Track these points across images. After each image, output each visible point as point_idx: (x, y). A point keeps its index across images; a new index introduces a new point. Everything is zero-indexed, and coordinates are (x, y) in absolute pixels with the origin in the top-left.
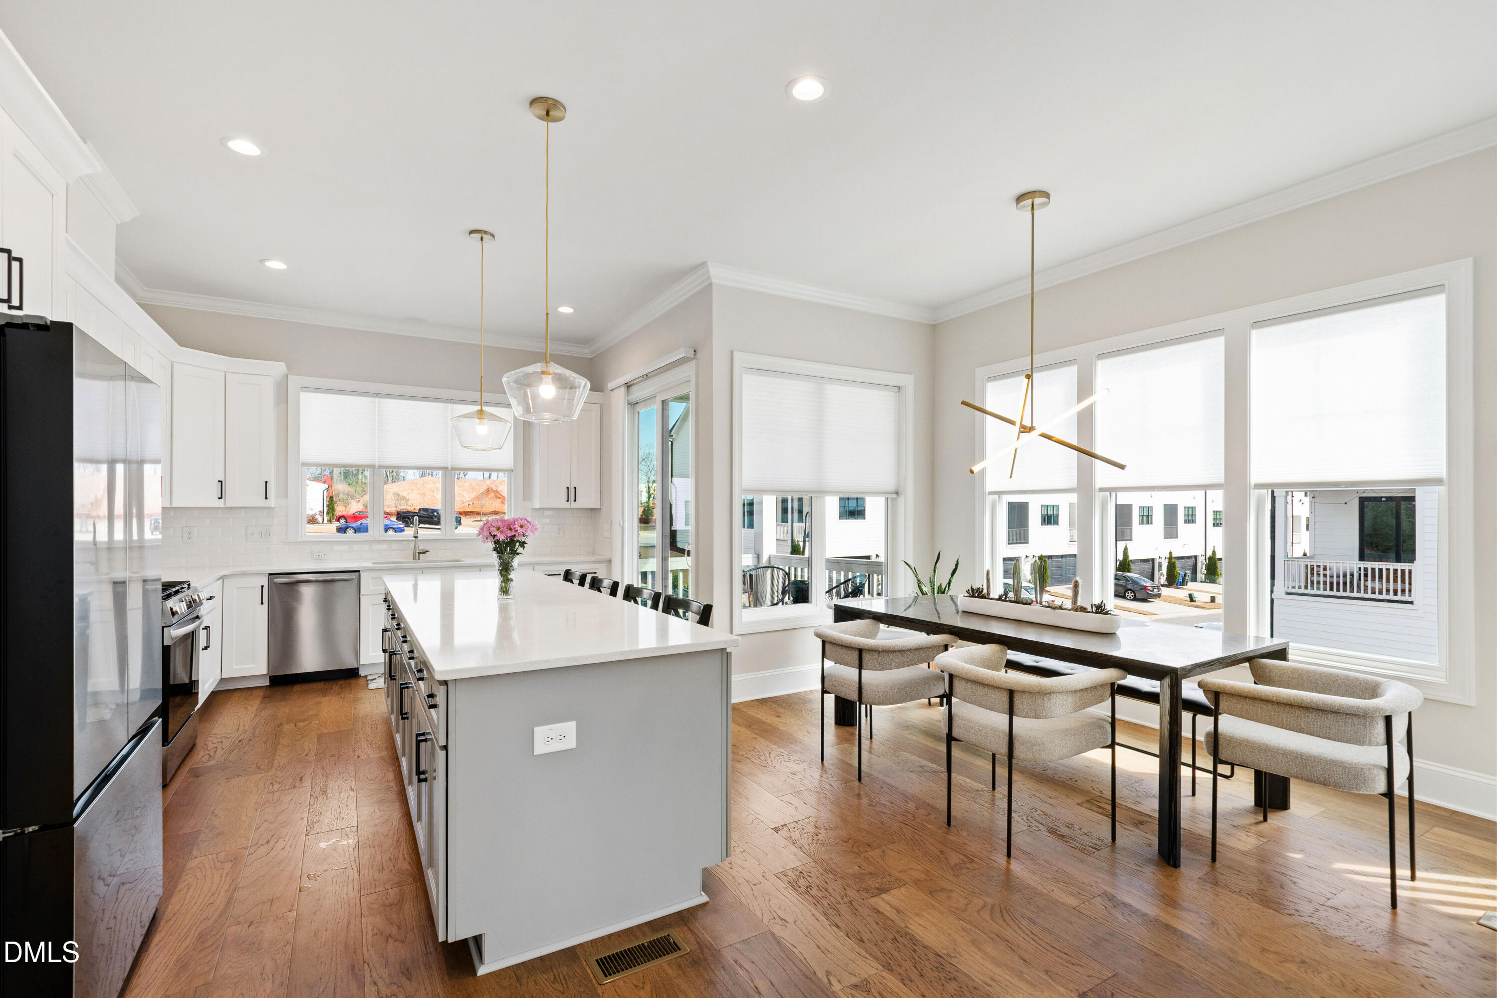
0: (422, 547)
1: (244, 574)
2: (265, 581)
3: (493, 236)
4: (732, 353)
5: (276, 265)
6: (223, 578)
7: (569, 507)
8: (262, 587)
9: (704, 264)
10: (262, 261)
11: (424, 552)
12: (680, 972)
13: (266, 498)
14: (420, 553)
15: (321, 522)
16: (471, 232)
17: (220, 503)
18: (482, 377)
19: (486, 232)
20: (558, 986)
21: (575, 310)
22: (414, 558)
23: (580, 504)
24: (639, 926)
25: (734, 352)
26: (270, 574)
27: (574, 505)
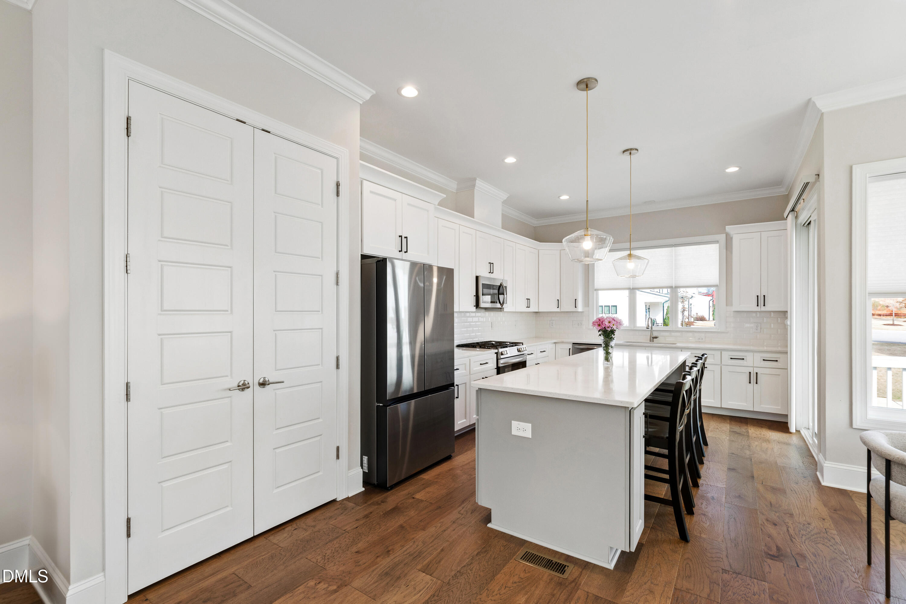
0: (655, 334)
1: (563, 342)
2: (570, 346)
3: (637, 150)
4: (851, 168)
5: (565, 197)
6: (555, 343)
7: (760, 310)
8: (570, 349)
9: (810, 100)
10: (559, 197)
11: (656, 338)
12: (548, 581)
13: (576, 307)
14: (653, 338)
15: (708, 320)
16: (624, 152)
17: (558, 310)
18: (631, 234)
19: (631, 149)
20: (502, 548)
21: (740, 168)
22: (650, 341)
23: (768, 308)
24: (562, 554)
25: (854, 167)
26: (573, 343)
27: (763, 309)
